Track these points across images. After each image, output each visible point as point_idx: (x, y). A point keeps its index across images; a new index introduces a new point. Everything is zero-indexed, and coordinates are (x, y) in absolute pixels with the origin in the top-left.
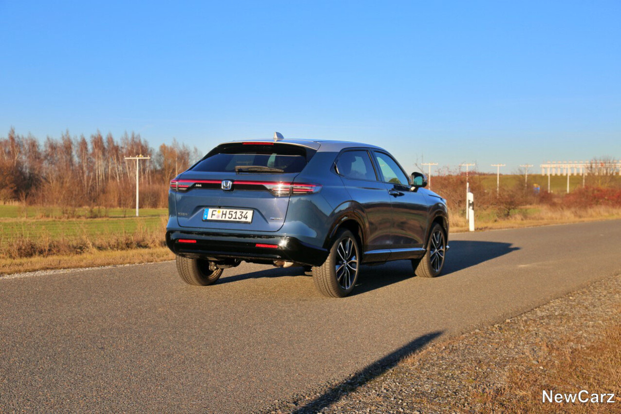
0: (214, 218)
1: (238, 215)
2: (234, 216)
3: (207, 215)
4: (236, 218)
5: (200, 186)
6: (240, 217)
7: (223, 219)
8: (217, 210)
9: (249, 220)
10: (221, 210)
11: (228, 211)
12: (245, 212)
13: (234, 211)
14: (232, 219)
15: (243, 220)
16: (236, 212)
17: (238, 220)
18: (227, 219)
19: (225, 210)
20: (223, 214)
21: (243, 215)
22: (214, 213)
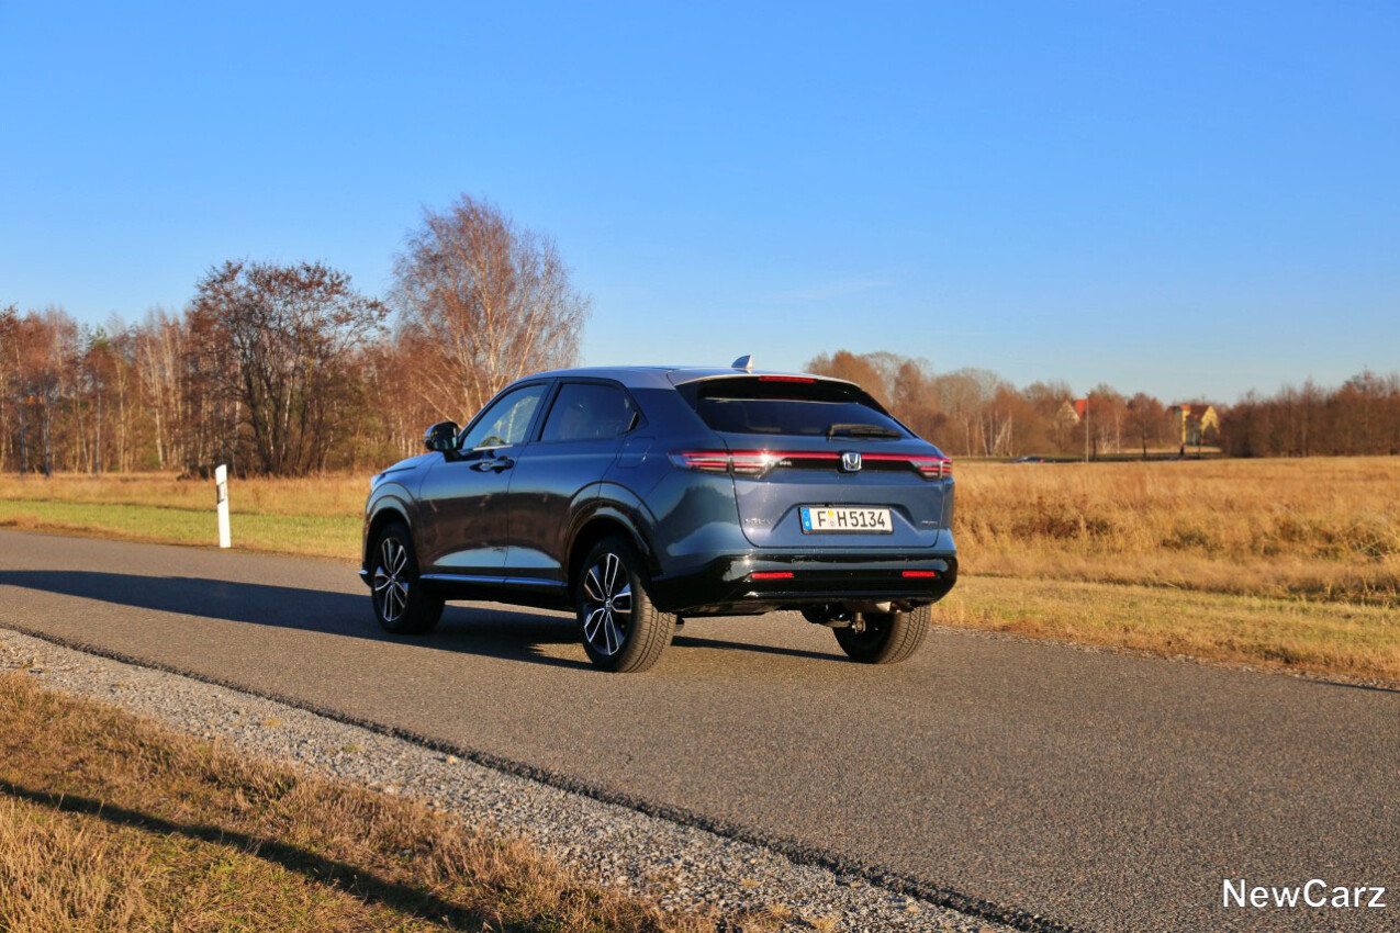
0: (826, 526)
1: (868, 520)
2: (861, 522)
3: (809, 520)
4: (864, 525)
5: (789, 463)
6: (873, 522)
7: (843, 527)
8: (826, 510)
9: (888, 527)
10: (834, 511)
11: (848, 511)
12: (877, 512)
13: (859, 511)
14: (859, 528)
15: (879, 527)
16: (862, 514)
17: (869, 528)
18: (850, 527)
19: (841, 511)
20: (839, 519)
21: (876, 517)
22: (822, 516)
